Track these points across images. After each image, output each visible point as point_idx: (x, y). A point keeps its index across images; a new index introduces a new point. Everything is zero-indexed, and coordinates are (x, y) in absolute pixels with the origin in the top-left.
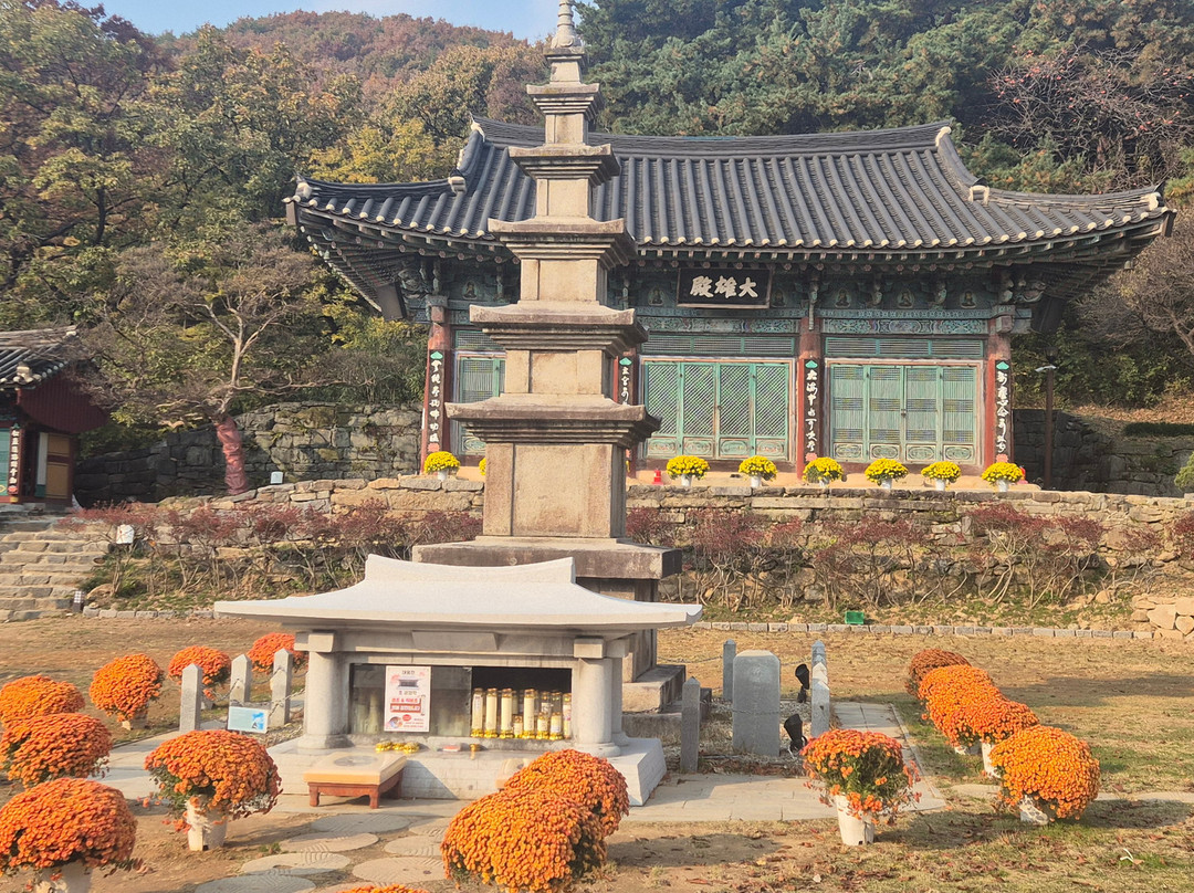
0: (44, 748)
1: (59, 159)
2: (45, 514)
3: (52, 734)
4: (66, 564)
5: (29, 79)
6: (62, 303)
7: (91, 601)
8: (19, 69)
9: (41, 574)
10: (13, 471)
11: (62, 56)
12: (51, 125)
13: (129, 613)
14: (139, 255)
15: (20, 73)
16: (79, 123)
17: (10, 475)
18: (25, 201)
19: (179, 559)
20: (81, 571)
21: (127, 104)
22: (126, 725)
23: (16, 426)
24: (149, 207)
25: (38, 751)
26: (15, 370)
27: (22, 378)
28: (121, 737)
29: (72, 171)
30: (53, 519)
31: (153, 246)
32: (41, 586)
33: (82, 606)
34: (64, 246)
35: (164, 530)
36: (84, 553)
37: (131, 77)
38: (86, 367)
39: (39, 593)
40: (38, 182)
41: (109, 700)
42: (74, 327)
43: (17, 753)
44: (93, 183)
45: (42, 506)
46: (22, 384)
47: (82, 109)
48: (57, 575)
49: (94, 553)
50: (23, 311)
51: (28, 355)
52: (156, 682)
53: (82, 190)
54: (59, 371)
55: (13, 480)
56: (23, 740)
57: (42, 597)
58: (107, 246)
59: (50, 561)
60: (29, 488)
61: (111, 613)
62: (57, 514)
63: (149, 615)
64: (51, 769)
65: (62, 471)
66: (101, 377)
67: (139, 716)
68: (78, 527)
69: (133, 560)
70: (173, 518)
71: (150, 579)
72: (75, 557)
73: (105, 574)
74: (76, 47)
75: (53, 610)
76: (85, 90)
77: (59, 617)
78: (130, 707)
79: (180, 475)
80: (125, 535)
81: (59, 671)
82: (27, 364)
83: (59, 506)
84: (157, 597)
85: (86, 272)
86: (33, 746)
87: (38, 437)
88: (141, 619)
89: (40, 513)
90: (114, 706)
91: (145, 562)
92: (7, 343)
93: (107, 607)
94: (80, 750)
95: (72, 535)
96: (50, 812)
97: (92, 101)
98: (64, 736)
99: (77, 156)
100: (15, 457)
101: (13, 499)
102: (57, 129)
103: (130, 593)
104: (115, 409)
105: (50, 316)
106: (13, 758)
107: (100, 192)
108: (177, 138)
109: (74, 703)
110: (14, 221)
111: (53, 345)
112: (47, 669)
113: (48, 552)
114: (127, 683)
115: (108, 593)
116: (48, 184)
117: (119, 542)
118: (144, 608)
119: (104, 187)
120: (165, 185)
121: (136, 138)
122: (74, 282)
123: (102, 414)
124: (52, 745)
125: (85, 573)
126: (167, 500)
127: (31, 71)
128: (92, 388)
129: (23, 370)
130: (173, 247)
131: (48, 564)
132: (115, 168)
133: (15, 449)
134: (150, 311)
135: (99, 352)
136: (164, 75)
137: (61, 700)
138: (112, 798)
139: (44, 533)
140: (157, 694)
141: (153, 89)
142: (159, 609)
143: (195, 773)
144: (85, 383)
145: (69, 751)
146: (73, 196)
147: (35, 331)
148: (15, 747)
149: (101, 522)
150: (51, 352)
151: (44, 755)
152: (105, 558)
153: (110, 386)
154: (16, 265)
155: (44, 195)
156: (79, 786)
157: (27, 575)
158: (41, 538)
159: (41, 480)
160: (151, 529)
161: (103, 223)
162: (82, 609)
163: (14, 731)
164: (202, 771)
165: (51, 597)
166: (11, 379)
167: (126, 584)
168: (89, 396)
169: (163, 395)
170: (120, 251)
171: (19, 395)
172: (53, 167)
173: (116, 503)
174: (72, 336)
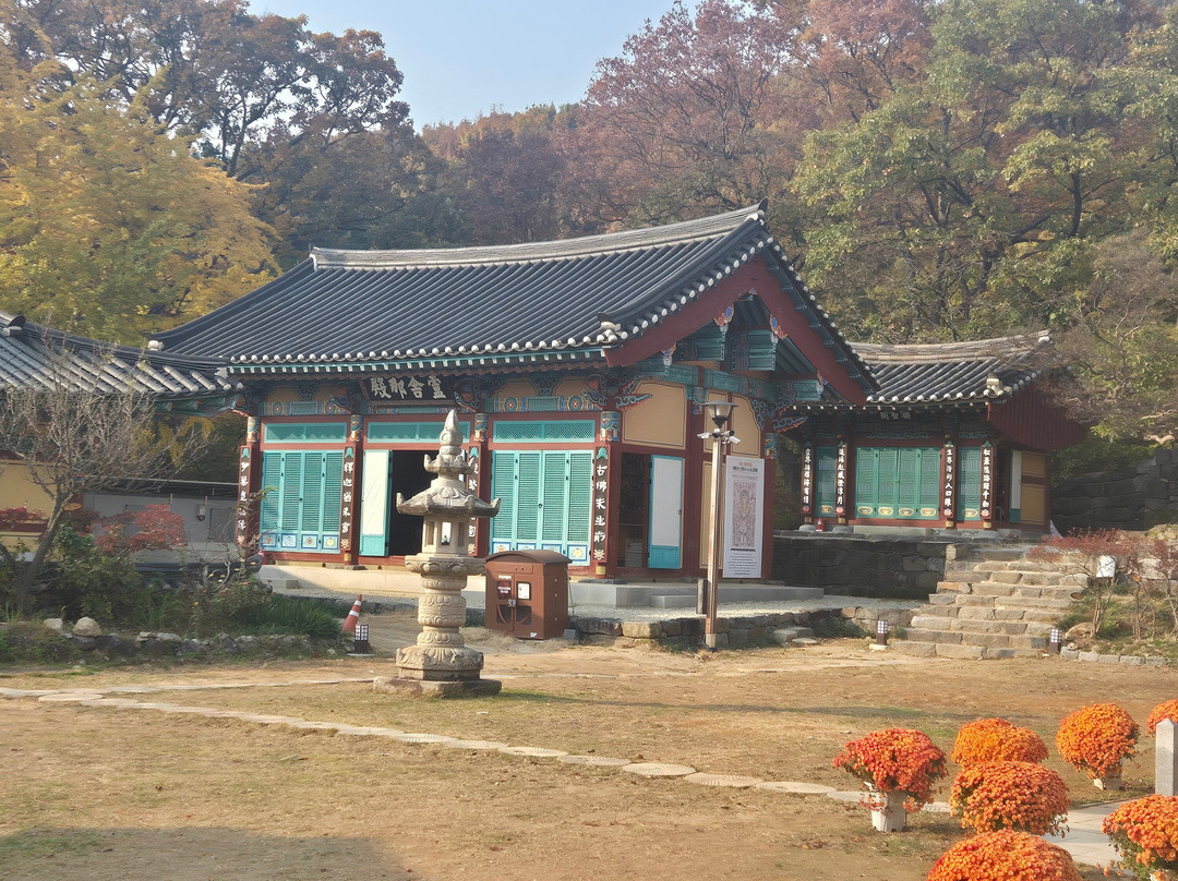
0: (996, 797)
1: (1029, 144)
2: (1020, 542)
3: (1004, 783)
4: (1042, 598)
5: (997, 61)
6: (1034, 305)
7: (1069, 641)
8: (987, 51)
9: (1015, 608)
10: (986, 494)
11: (1031, 28)
12: (1019, 108)
13: (1111, 658)
14: (1118, 245)
15: (989, 56)
16: (1050, 102)
17: (982, 498)
18: (996, 195)
19: (1168, 598)
20: (1058, 606)
21: (1102, 73)
22: (1098, 783)
23: (987, 443)
24: (1133, 187)
25: (991, 800)
26: (985, 382)
27: (992, 391)
28: (1091, 797)
29: (1044, 157)
30: (1026, 548)
31: (1134, 233)
32: (1015, 622)
33: (1059, 646)
34: (1040, 241)
35: (1150, 562)
36: (1061, 587)
37: (1110, 41)
38: (1059, 376)
39: (1012, 630)
40: (1007, 173)
41: (1077, 754)
42: (1046, 332)
43: (969, 800)
44: (1068, 168)
45: (1017, 532)
46: (992, 398)
47: (1054, 85)
48: (1031, 610)
49: (1071, 587)
50: (994, 317)
51: (997, 366)
52: (1129, 737)
53: (1055, 177)
54: (1031, 382)
55: (986, 504)
56: (975, 786)
57: (1016, 633)
58: (1082, 238)
59: (1023, 594)
60: (1002, 513)
61: (1091, 656)
62: (1033, 542)
63: (1135, 660)
64: (1005, 821)
65: (1038, 494)
66: (1077, 386)
67: (1111, 774)
68: (1051, 557)
69: (1116, 597)
70: (1160, 549)
71: (1134, 619)
72: (1051, 591)
73: (1084, 611)
74: (1047, 17)
75: (1028, 649)
76: (1057, 62)
77: (1035, 657)
78: (1101, 763)
79: (1172, 498)
80: (1105, 567)
81: (1031, 717)
82: (997, 375)
83: (1035, 533)
84: (1144, 641)
85: (1060, 269)
86: (985, 793)
87: (1011, 456)
88: (1126, 666)
89: (1015, 541)
90: (1083, 761)
91: (1128, 599)
92: (976, 354)
93: (1086, 648)
94: (1035, 803)
95: (1047, 565)
96: (992, 864)
97: (1065, 75)
98: (1017, 786)
99: (1049, 139)
100: (987, 478)
101: (986, 525)
102: (1028, 113)
103: (1113, 634)
104: (1096, 423)
105: (1022, 322)
106: (965, 804)
107: (1076, 177)
108: (1162, 104)
109: (1036, 752)
110: (983, 219)
111: (1025, 353)
112: (1018, 713)
113: (1022, 584)
114: (1097, 735)
115: (1089, 633)
116: (1019, 173)
117: (1099, 575)
118: (1129, 652)
119: (1080, 171)
120: (1152, 159)
121: (1114, 109)
122: (1048, 280)
123: (1079, 430)
124: (1005, 795)
125: (1062, 609)
126: (1157, 529)
127: (1000, 51)
128: (1067, 400)
129: (993, 381)
130: (1159, 232)
131: (1021, 597)
132: (1091, 147)
133: (987, 469)
134: (1131, 309)
135: (1075, 358)
136: (1148, 32)
137: (1022, 748)
138: (1058, 858)
139: (1016, 563)
140: (1131, 751)
141: (1136, 50)
142: (1147, 655)
143: (1159, 843)
144: (1059, 394)
145: (1023, 803)
146: (1046, 184)
147: (1005, 339)
148: (967, 792)
149: (1077, 551)
150: (1022, 362)
151: (997, 804)
152: (1084, 593)
153: (1088, 396)
154: (988, 266)
155: (1014, 187)
156: (1025, 842)
157: (1000, 608)
158: (1014, 568)
159: (1015, 503)
160: (1135, 562)
161: (1078, 211)
162: (1059, 649)
163: (965, 776)
164: (1168, 843)
165: (1027, 635)
166: (981, 392)
167: (1108, 624)
168: (1064, 409)
169: (1149, 406)
170: (1097, 241)
171: (989, 410)
172: (1022, 156)
173: (1094, 530)
174: (1045, 342)
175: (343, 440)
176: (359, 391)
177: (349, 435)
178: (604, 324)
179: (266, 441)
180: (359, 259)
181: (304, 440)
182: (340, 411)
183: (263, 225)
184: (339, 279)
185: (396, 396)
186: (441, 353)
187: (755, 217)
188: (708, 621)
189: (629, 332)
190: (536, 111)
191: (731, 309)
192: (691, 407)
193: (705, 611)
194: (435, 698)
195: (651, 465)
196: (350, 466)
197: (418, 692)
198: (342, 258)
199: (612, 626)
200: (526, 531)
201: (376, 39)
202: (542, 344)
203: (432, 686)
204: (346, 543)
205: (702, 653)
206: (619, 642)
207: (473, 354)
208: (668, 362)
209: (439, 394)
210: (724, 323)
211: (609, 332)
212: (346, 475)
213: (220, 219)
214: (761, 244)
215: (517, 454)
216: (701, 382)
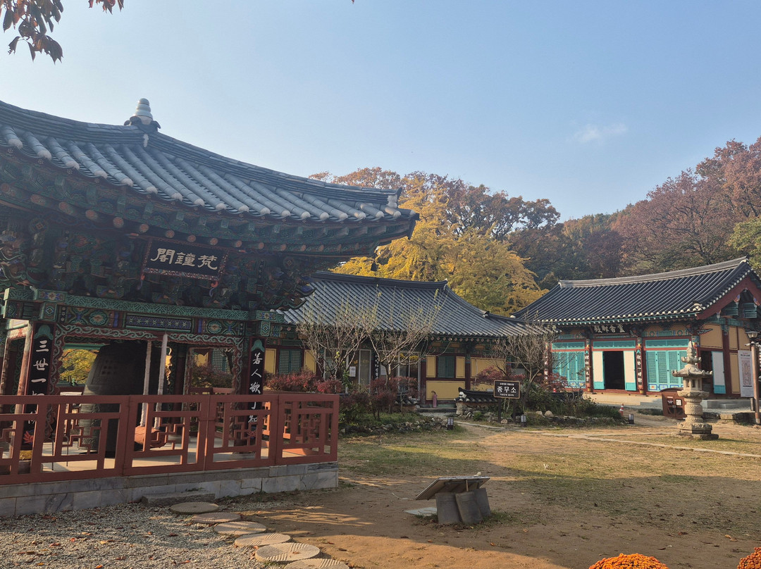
175: (584, 348)
176: (589, 330)
177: (585, 346)
178: (695, 304)
179: (553, 349)
180: (577, 284)
181: (568, 348)
182: (581, 337)
183: (532, 272)
184: (570, 291)
185: (605, 332)
186: (627, 316)
187: (745, 261)
188: (756, 414)
189: (706, 307)
190: (586, 218)
191: (739, 296)
192: (724, 332)
193: (754, 410)
194: (699, 440)
195: (711, 355)
196: (587, 357)
197: (691, 438)
198: (571, 283)
199: (715, 416)
200: (663, 380)
201: (547, 202)
202: (669, 312)
203: (698, 436)
204: (588, 385)
205: (755, 426)
206: (719, 421)
207: (640, 317)
208: (718, 317)
209: (622, 331)
210: (737, 301)
211: (698, 307)
212: (586, 360)
213: (519, 271)
214: (749, 271)
215: (656, 352)
216: (727, 323)
